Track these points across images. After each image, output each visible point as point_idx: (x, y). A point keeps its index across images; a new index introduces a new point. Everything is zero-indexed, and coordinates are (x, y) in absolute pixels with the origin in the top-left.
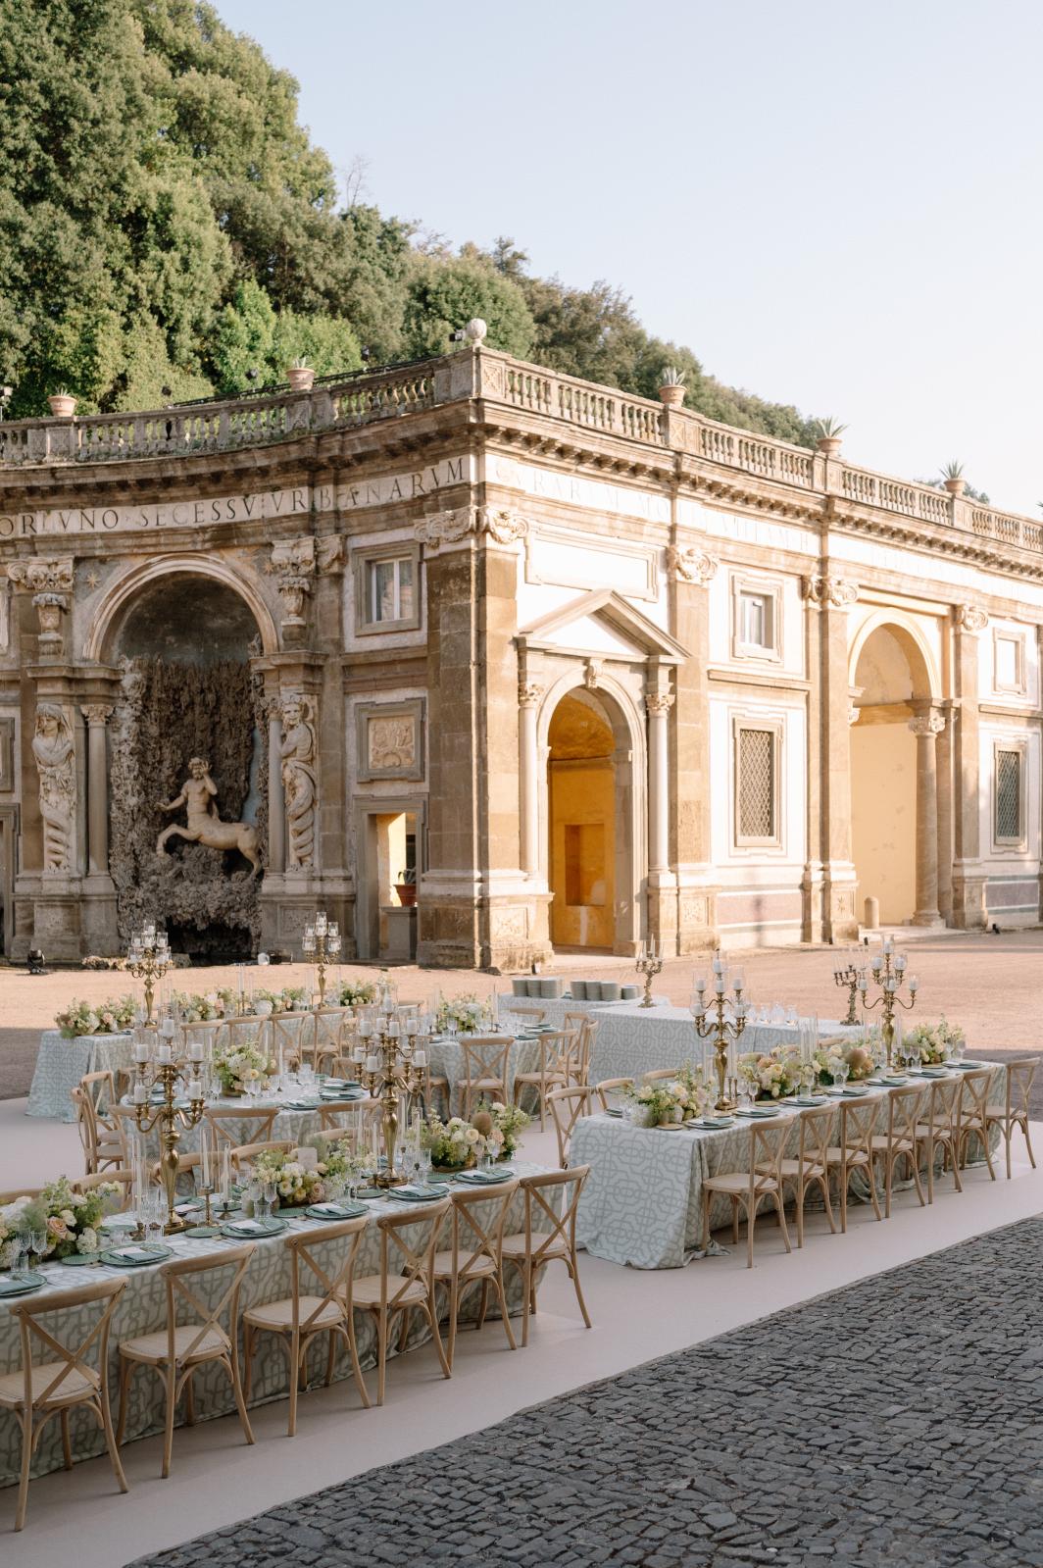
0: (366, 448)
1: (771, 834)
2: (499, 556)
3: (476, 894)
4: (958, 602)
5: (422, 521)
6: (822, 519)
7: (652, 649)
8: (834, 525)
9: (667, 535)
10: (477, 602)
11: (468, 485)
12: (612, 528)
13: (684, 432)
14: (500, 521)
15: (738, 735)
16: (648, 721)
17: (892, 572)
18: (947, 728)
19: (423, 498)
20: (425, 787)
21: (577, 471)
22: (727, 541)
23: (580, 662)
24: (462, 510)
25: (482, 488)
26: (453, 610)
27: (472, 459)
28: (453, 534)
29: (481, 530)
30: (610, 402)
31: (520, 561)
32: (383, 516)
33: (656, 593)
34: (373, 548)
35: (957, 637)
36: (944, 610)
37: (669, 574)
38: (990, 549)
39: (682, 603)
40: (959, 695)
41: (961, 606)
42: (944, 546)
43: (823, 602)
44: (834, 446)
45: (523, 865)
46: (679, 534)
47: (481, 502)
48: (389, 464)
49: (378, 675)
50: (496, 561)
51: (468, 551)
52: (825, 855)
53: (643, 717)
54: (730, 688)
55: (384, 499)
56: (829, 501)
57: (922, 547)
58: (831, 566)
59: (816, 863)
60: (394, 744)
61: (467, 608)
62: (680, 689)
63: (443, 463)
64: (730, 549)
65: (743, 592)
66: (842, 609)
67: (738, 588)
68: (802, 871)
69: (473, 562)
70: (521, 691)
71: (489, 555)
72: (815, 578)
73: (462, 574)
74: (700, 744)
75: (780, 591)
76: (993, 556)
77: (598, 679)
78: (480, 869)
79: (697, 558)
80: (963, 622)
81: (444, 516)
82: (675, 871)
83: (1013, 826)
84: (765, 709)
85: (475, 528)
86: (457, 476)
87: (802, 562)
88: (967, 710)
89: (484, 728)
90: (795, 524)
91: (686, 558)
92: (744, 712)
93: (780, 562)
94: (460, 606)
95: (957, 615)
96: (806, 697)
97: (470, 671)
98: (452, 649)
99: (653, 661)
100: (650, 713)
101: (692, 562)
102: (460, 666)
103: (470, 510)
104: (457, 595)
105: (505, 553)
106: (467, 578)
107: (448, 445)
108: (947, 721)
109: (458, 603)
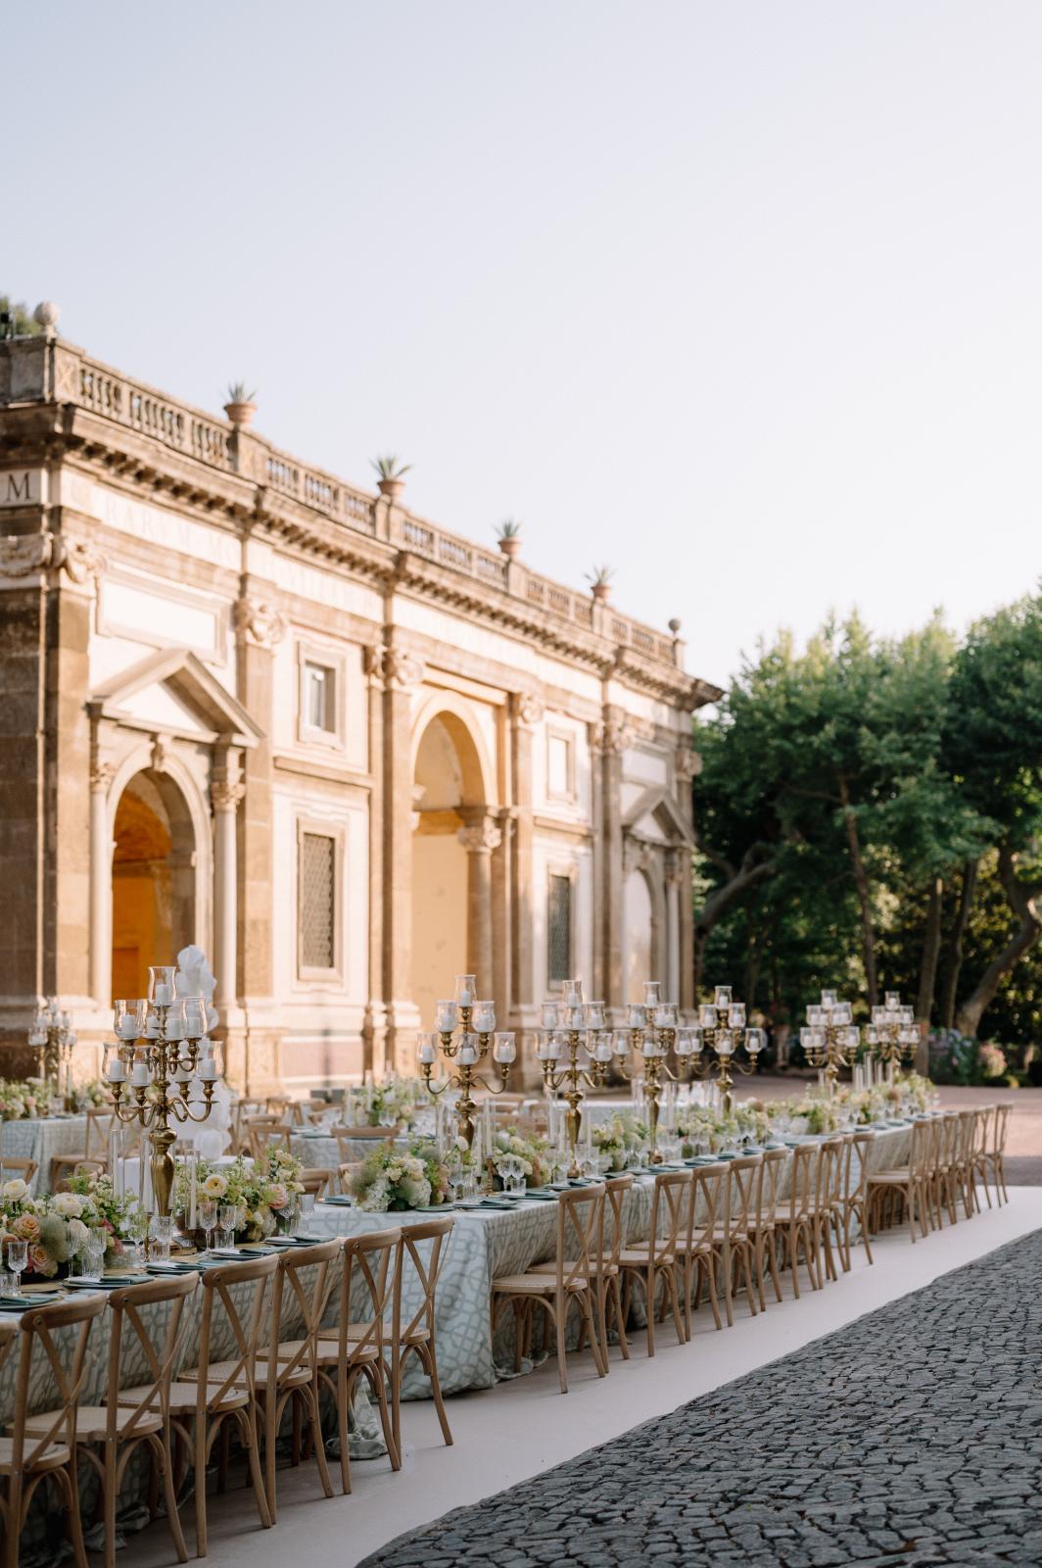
1: (331, 965)
2: (73, 599)
3: (41, 1028)
4: (515, 689)
6: (390, 578)
7: (223, 726)
8: (402, 587)
9: (237, 585)
10: (47, 654)
11: (40, 508)
12: (184, 572)
13: (253, 460)
14: (77, 555)
15: (302, 840)
16: (213, 815)
17: (454, 648)
18: (503, 844)
21: (151, 500)
22: (294, 597)
23: (150, 738)
24: (31, 538)
25: (57, 513)
26: (12, 663)
27: (44, 474)
28: (15, 567)
29: (54, 566)
30: (179, 417)
31: (93, 603)
33: (224, 657)
35: (514, 731)
36: (500, 698)
37: (238, 635)
38: (551, 628)
39: (253, 671)
40: (515, 802)
41: (519, 695)
42: (508, 620)
43: (386, 680)
44: (397, 490)
45: (91, 994)
46: (251, 586)
47: (56, 525)
50: (70, 605)
51: (37, 590)
52: (387, 996)
53: (208, 811)
54: (294, 780)
56: (401, 558)
57: (484, 620)
58: (397, 636)
59: (378, 1005)
61: (35, 661)
62: (249, 778)
64: (297, 607)
65: (309, 663)
66: (405, 689)
67: (304, 656)
68: (361, 1014)
69: (44, 605)
70: (93, 770)
71: (63, 597)
72: (380, 649)
73: (28, 618)
74: (266, 850)
75: (343, 663)
76: (553, 635)
77: (167, 761)
78: (45, 995)
79: (270, 616)
80: (521, 714)
81: (4, 543)
82: (243, 1006)
83: (561, 964)
84: (329, 809)
85: (48, 562)
86: (23, 495)
87: (366, 629)
88: (526, 823)
89: (52, 815)
90: (361, 583)
91: (259, 615)
92: (308, 811)
93: (345, 627)
94: (24, 659)
95: (515, 705)
96: (370, 797)
97: (34, 743)
98: (10, 712)
99: (223, 741)
100: (216, 806)
101: (264, 621)
102: (22, 735)
103: (42, 538)
104: (19, 644)
105: (80, 595)
106: (34, 623)
107: (12, 454)
108: (503, 835)
109: (21, 654)
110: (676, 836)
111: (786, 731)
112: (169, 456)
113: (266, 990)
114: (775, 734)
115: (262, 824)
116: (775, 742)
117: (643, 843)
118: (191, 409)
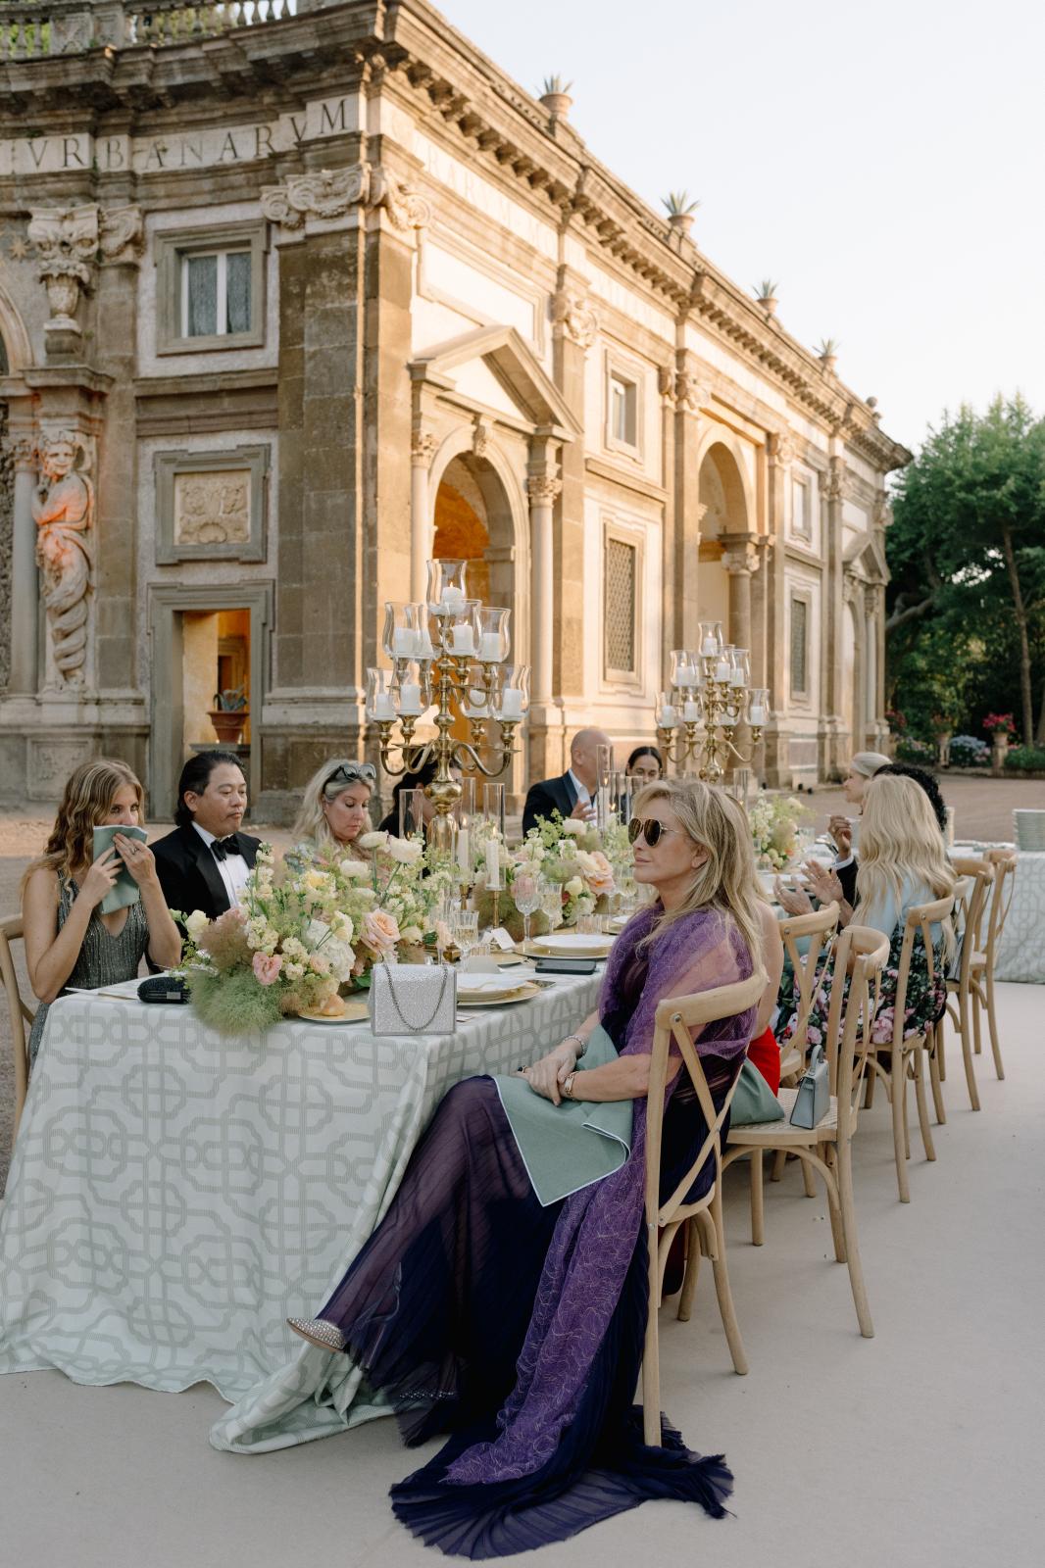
0: (190, 78)
2: (394, 246)
3: (361, 720)
4: (773, 431)
5: (275, 189)
6: (685, 302)
7: (542, 416)
8: (694, 313)
9: (554, 277)
10: (366, 305)
11: (357, 136)
12: (504, 250)
14: (399, 195)
15: (608, 546)
16: (530, 509)
17: (732, 382)
18: (761, 568)
19: (276, 157)
20: (270, 570)
21: (475, 160)
22: (604, 303)
23: (471, 417)
24: (348, 170)
25: (377, 142)
26: (326, 315)
27: (362, 98)
28: (329, 206)
29: (373, 203)
31: (415, 256)
32: (207, 184)
33: (542, 348)
34: (189, 232)
35: (772, 468)
36: (760, 436)
37: (555, 327)
39: (569, 367)
40: (772, 532)
41: (777, 435)
42: (773, 364)
43: (679, 402)
44: (687, 223)
46: (568, 280)
47: (376, 160)
48: (220, 109)
49: (192, 412)
50: (390, 251)
51: (355, 232)
53: (526, 504)
54: (602, 485)
55: (209, 160)
56: (697, 280)
57: (755, 360)
58: (688, 361)
60: (216, 511)
61: (351, 313)
62: (565, 475)
63: (314, 107)
64: (606, 314)
65: (616, 376)
66: (694, 413)
67: (610, 366)
69: (362, 249)
70: (415, 442)
71: (383, 239)
72: (673, 372)
73: (344, 264)
74: (579, 549)
75: (643, 380)
76: (805, 385)
77: (488, 446)
78: (364, 685)
79: (584, 314)
80: (778, 454)
81: (316, 179)
82: (559, 705)
83: (800, 681)
84: (630, 518)
85: (367, 198)
86: (338, 126)
87: (662, 351)
88: (781, 552)
89: (371, 485)
90: (660, 304)
91: (575, 310)
92: (613, 517)
93: (645, 345)
94: (340, 310)
95: (773, 446)
96: (664, 510)
97: (354, 401)
98: (325, 371)
99: (541, 433)
100: (534, 501)
101: (580, 318)
102: (336, 396)
103: (360, 168)
104: (334, 293)
105: (401, 243)
106: (351, 269)
107: (327, 77)
108: (761, 560)
109: (337, 305)
110: (876, 575)
111: (970, 487)
112: (496, 104)
113: (578, 690)
114: (961, 488)
115: (576, 523)
116: (962, 495)
117: (854, 578)
118: (511, 83)
